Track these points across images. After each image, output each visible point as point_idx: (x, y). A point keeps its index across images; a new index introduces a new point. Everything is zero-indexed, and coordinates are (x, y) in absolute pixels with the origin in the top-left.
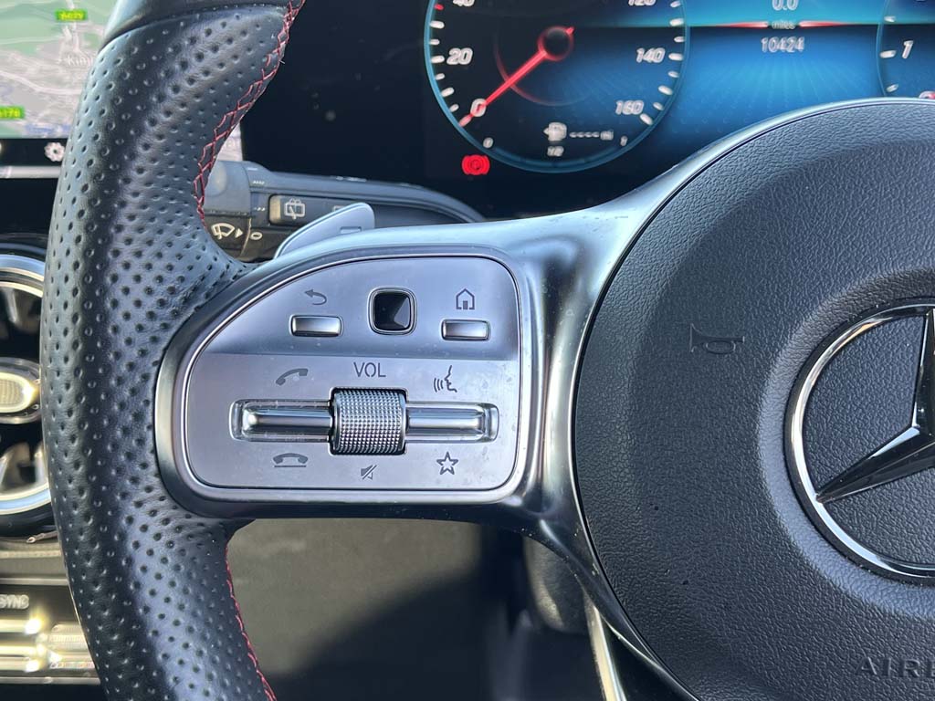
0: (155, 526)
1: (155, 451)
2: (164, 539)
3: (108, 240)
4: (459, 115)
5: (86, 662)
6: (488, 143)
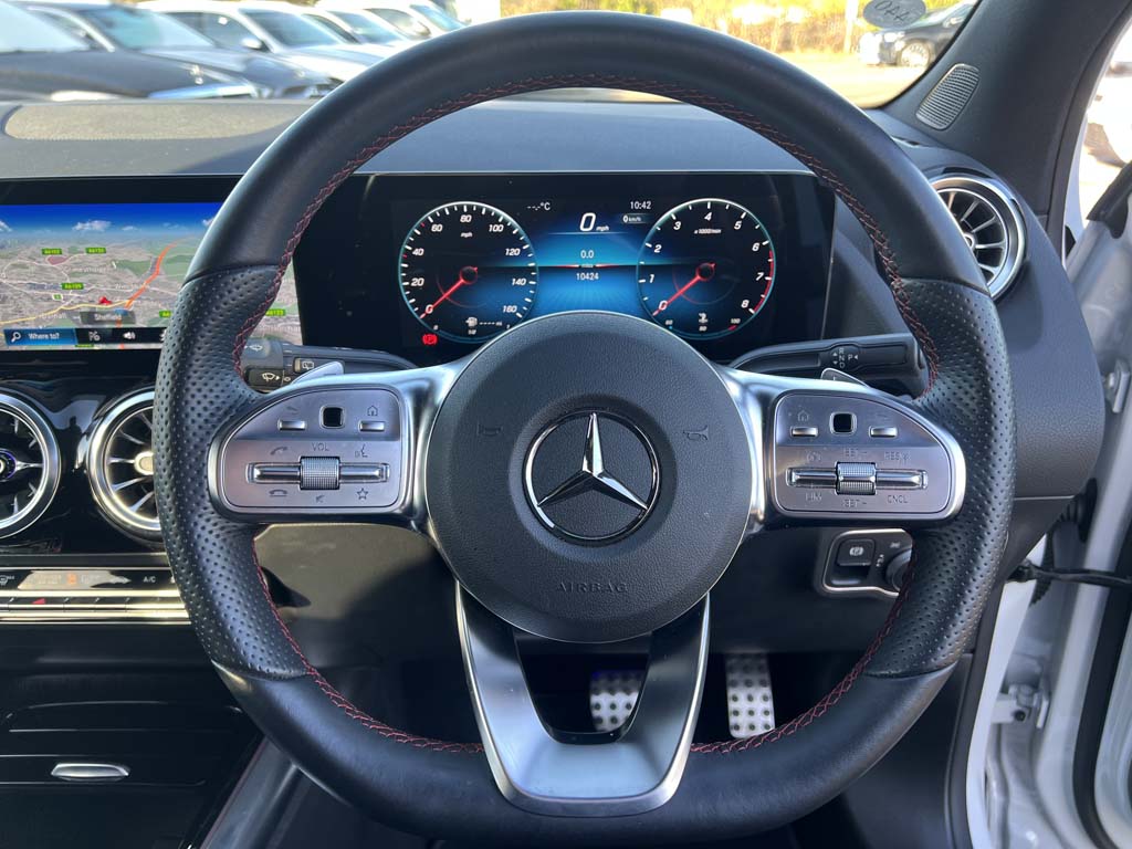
0: (209, 527)
1: (208, 489)
2: (214, 533)
3: (184, 383)
4: (419, 313)
5: (185, 614)
6: (436, 327)
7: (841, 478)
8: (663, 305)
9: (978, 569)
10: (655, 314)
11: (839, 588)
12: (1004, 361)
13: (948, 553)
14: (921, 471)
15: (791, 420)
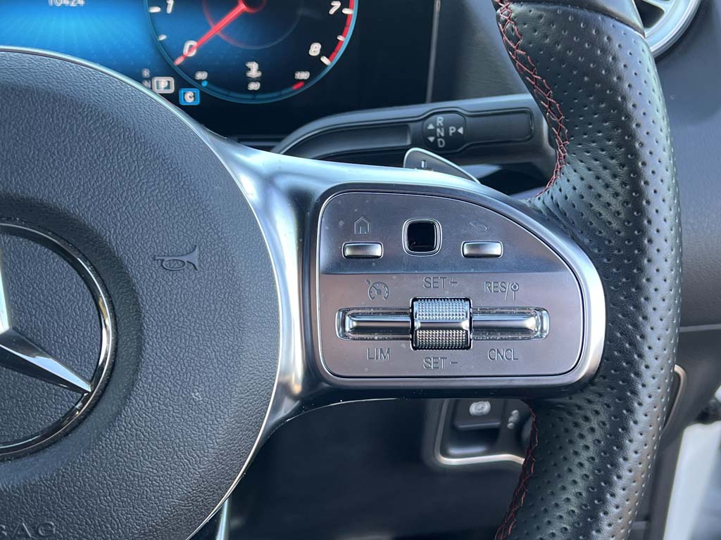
7: (417, 325)
8: (190, 49)
9: (625, 459)
10: (179, 61)
11: (456, 459)
12: (663, 135)
13: (582, 436)
14: (539, 310)
15: (341, 233)
